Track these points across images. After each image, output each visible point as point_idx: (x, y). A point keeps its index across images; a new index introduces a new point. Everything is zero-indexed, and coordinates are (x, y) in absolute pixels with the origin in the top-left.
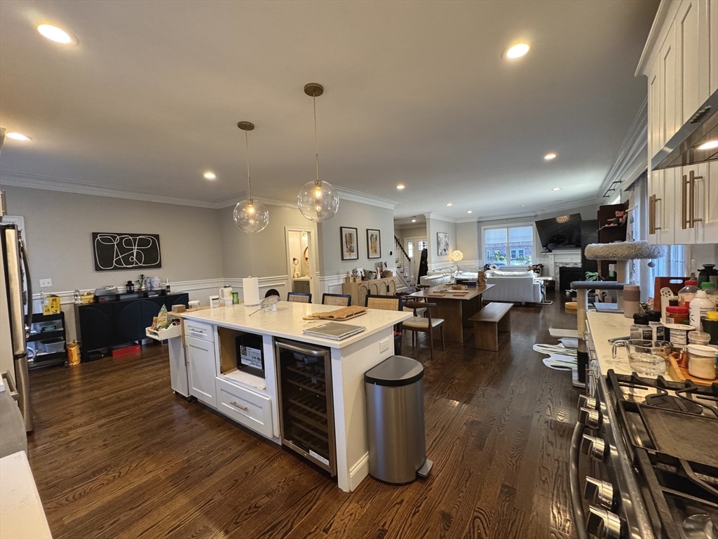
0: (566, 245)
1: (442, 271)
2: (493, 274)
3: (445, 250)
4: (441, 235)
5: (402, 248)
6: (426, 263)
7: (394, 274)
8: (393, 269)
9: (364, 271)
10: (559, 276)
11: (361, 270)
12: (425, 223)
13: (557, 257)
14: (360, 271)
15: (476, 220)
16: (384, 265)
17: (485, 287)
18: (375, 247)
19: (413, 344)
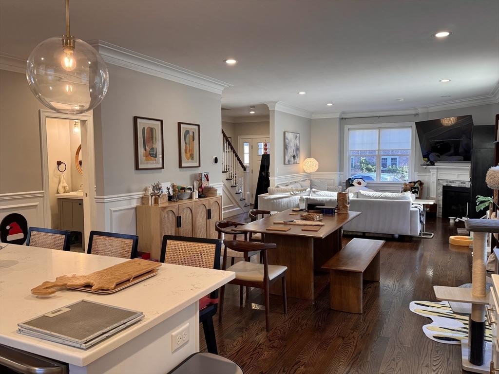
0: (450, 155)
1: (289, 187)
2: (358, 194)
3: (294, 157)
4: (289, 136)
5: (234, 152)
6: (267, 175)
7: (220, 192)
8: (218, 185)
9: (173, 186)
10: (441, 198)
11: (169, 185)
12: (268, 117)
13: (440, 172)
14: (166, 187)
15: (338, 116)
16: (204, 179)
17: (347, 215)
18: (192, 150)
19: (241, 303)
